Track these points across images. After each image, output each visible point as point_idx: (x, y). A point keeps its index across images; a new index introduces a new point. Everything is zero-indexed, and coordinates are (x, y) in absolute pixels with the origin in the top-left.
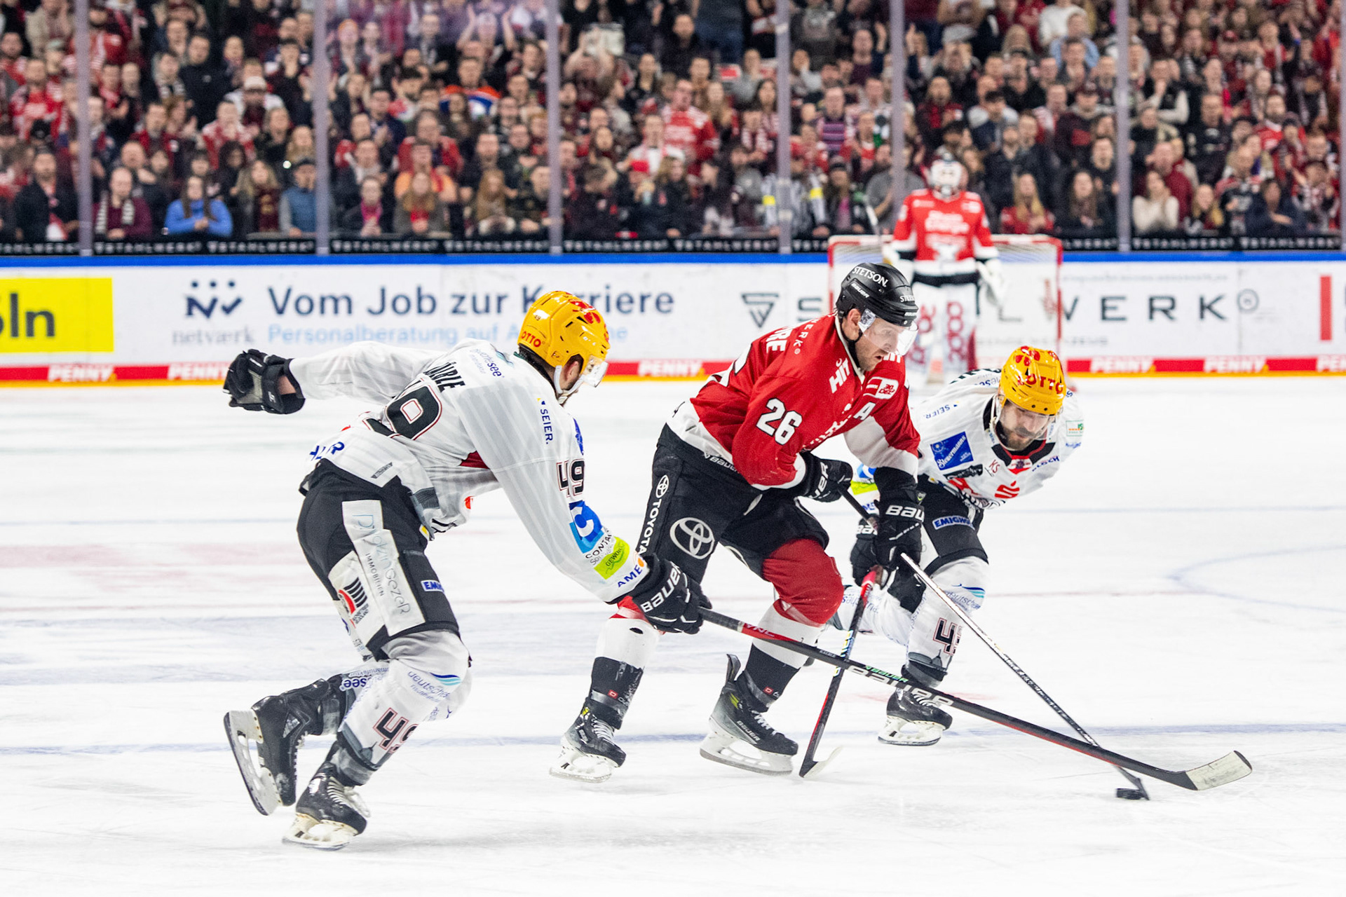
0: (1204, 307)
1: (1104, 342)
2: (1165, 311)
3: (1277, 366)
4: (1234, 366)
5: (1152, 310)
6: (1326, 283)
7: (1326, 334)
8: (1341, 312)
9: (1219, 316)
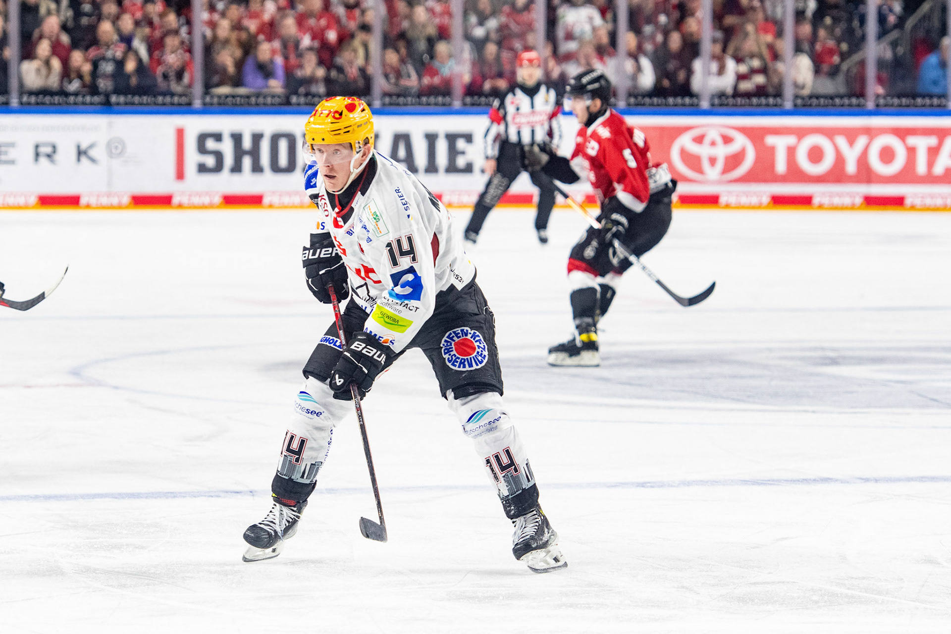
0: (81, 153)
2: (49, 156)
3: (140, 201)
4: (104, 201)
5: (37, 155)
6: (180, 133)
7: (180, 175)
8: (192, 157)
9: (93, 160)
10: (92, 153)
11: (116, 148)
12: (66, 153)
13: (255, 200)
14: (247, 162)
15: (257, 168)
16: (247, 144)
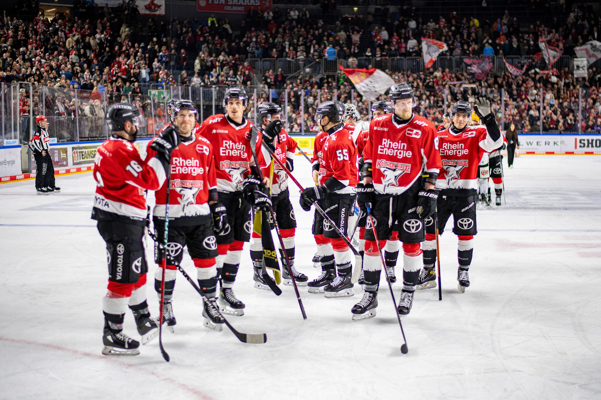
0: (555, 143)
1: (537, 149)
2: (548, 144)
3: (567, 153)
4: (560, 153)
6: (576, 139)
7: (576, 148)
8: (578, 144)
9: (557, 145)
10: (557, 143)
11: (562, 142)
12: (552, 143)
13: (592, 153)
14: (590, 145)
15: (592, 146)
16: (590, 141)
